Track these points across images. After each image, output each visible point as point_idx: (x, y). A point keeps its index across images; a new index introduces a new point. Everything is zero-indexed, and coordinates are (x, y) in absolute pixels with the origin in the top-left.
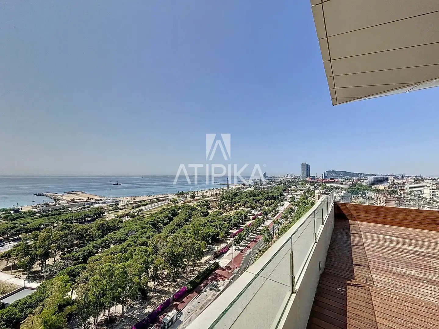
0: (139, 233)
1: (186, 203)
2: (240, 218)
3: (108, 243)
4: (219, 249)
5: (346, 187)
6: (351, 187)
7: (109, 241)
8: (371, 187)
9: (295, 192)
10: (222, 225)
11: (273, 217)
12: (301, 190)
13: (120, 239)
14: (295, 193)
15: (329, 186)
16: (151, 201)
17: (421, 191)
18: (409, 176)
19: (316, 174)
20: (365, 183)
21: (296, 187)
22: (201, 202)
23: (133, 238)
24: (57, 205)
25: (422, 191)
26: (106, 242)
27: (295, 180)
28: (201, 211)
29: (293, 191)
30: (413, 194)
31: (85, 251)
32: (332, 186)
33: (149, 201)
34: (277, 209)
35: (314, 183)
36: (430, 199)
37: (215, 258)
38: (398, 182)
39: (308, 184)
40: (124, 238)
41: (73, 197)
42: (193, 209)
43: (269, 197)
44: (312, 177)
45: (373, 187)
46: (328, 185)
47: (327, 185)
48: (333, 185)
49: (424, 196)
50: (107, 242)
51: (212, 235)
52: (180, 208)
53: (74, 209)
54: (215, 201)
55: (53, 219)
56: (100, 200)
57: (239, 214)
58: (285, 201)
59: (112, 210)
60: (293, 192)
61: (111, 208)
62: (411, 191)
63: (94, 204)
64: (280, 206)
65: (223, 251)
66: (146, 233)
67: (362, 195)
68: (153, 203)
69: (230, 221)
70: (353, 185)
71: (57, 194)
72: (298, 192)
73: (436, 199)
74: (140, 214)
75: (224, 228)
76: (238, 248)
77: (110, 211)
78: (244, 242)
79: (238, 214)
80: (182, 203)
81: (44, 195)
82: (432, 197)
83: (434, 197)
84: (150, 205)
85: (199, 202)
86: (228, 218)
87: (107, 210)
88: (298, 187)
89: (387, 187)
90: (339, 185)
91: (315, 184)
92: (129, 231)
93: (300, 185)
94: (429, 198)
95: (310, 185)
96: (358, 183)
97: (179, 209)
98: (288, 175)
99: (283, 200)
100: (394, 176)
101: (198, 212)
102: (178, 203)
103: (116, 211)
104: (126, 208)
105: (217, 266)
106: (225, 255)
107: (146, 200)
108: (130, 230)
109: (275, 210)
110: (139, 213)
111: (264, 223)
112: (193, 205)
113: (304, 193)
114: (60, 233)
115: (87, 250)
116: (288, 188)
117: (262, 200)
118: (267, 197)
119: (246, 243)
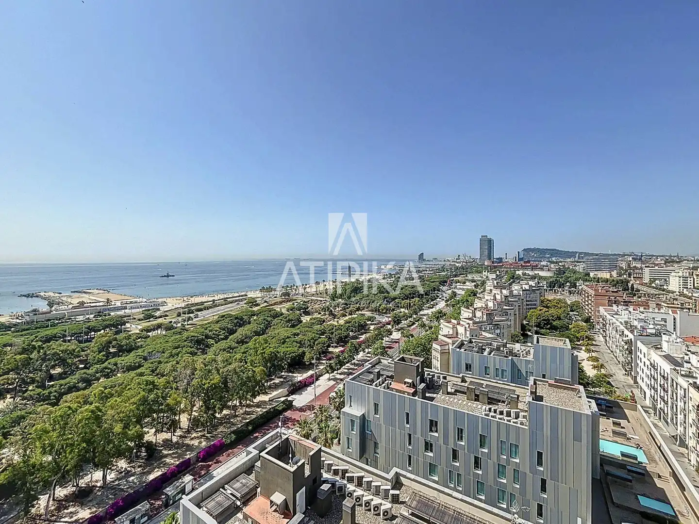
0: (166, 355)
1: (272, 305)
2: (350, 329)
3: (107, 372)
4: (300, 379)
5: (548, 276)
6: (557, 274)
7: (109, 369)
8: (588, 275)
9: (462, 284)
10: (315, 340)
11: (410, 326)
12: (473, 281)
13: (130, 366)
14: (461, 287)
15: (521, 274)
16: (213, 303)
17: (665, 280)
18: (660, 256)
19: (506, 254)
20: (580, 268)
21: (467, 276)
22: (296, 304)
23: (152, 363)
24: (54, 312)
25: (668, 280)
26: (104, 372)
27: (469, 264)
28: (287, 319)
29: (459, 282)
30: (653, 285)
31: (61, 385)
32: (524, 274)
33: (212, 303)
34: (422, 313)
35: (496, 269)
36: (679, 292)
37: (289, 393)
38: (637, 265)
39: (485, 272)
40: (137, 365)
41: (86, 298)
42: (277, 315)
43: (414, 294)
44: (497, 259)
45: (592, 275)
46: (520, 272)
47: (517, 272)
48: (527, 272)
49: (670, 288)
50: (106, 370)
51: (292, 357)
52: (255, 314)
53: (81, 318)
54: (321, 301)
55: (32, 335)
56: (131, 302)
57: (351, 322)
58: (441, 300)
59: (142, 320)
60: (458, 284)
61: (141, 316)
62: (652, 281)
63: (118, 310)
64: (429, 308)
65: (305, 382)
66: (178, 355)
67: (569, 288)
68: (216, 306)
69: (332, 333)
70: (560, 272)
71: (60, 293)
72: (467, 283)
73: (687, 293)
74: (188, 325)
75: (317, 345)
76: (333, 377)
77: (139, 320)
78: (346, 368)
79: (349, 322)
80: (264, 305)
81: (37, 296)
82: (682, 289)
83: (685, 290)
84: (210, 310)
85: (293, 304)
86: (329, 329)
87: (135, 319)
88: (470, 277)
89: (614, 274)
90: (536, 272)
91: (498, 272)
92: (149, 353)
93: (473, 273)
94: (677, 290)
95: (488, 273)
96: (571, 268)
97: (252, 315)
98: (459, 256)
99: (436, 299)
100: (634, 255)
101: (282, 320)
102: (257, 305)
103: (150, 321)
104: (167, 316)
105: (289, 406)
106: (309, 388)
107: (206, 302)
108: (152, 352)
109: (417, 314)
110: (186, 323)
111: (391, 336)
112: (281, 309)
113: (475, 286)
114: (18, 357)
115: (66, 384)
116: (452, 279)
117: (400, 298)
118: (410, 294)
119: (351, 369)
